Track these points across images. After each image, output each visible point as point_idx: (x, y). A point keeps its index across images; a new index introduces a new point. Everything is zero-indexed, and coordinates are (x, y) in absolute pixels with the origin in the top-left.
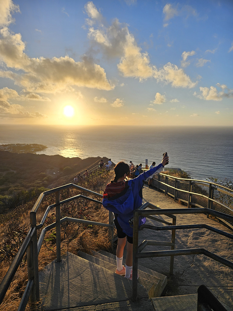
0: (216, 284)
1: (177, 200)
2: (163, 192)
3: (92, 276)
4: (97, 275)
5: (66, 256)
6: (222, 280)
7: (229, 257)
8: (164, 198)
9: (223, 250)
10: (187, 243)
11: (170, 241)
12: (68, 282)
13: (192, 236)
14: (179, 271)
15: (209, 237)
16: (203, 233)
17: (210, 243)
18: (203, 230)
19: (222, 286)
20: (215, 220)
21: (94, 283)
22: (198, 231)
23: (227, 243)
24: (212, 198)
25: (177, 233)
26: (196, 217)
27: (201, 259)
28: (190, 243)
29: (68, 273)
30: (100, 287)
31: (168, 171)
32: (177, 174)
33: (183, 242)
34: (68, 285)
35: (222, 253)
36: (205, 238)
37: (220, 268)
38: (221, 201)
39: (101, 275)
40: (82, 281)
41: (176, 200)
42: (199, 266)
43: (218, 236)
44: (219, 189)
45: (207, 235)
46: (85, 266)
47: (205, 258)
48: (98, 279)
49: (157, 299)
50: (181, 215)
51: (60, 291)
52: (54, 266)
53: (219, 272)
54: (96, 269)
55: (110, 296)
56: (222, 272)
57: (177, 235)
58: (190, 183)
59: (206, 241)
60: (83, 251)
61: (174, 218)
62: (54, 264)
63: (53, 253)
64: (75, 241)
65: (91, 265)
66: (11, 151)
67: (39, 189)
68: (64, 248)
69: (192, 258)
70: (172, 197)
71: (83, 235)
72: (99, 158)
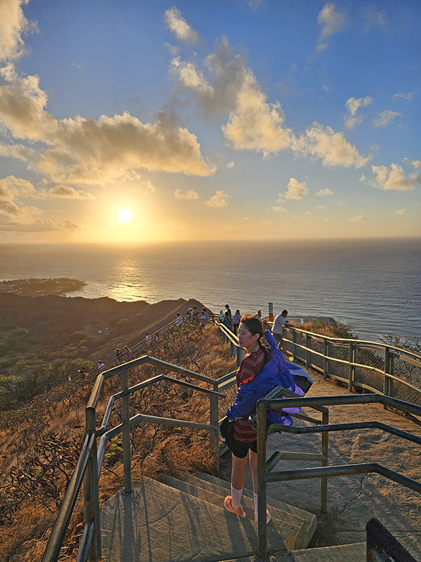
0: (402, 527)
1: (328, 377)
2: (304, 364)
3: (187, 516)
4: (197, 514)
5: (140, 483)
6: (413, 519)
9: (415, 467)
10: (349, 456)
11: (318, 453)
12: (148, 527)
13: (357, 442)
14: (338, 505)
16: (378, 437)
17: (390, 454)
18: (377, 432)
19: (413, 531)
20: (398, 414)
21: (191, 529)
22: (368, 433)
24: (392, 374)
25: (331, 438)
26: (365, 409)
27: (375, 483)
28: (355, 456)
29: (146, 512)
30: (202, 534)
31: (310, 324)
32: (327, 329)
33: (342, 454)
34: (148, 532)
35: (411, 471)
36: (381, 446)
37: (410, 498)
38: (409, 379)
39: (203, 514)
40: (170, 524)
42: (371, 496)
43: (403, 443)
44: (402, 357)
45: (386, 441)
46: (173, 500)
47: (383, 482)
48: (199, 522)
49: (300, 553)
50: (338, 407)
51: (134, 543)
52: (121, 500)
53: (408, 505)
54: (193, 503)
55: (220, 549)
56: (413, 506)
57: (331, 442)
58: (352, 346)
59: (383, 451)
60: (167, 473)
61: (324, 411)
62: (120, 497)
63: (117, 479)
64: (153, 457)
65: (183, 498)
66: (19, 292)
67: (73, 362)
68: (136, 468)
69: (359, 482)
70: (319, 372)
71: (165, 446)
72: (181, 300)
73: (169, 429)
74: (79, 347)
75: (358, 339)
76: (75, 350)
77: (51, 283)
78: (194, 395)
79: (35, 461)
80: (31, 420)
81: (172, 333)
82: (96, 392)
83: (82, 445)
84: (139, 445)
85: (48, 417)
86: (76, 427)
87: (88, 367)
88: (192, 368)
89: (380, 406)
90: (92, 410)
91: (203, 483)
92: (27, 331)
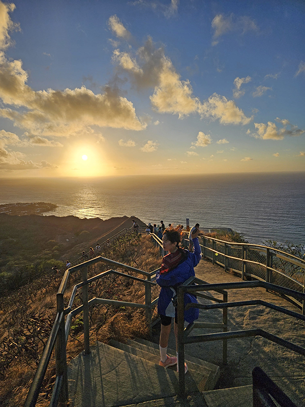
0: (280, 373)
2: (211, 261)
3: (129, 369)
4: (136, 368)
5: (96, 347)
6: (287, 368)
7: (294, 340)
8: (211, 268)
9: (287, 331)
10: (243, 324)
11: (221, 323)
12: (101, 377)
13: (248, 315)
14: (234, 360)
15: (269, 316)
16: (262, 311)
17: (271, 323)
18: (261, 307)
19: (287, 376)
20: (276, 294)
21: (132, 378)
22: (255, 309)
23: (291, 323)
24: (271, 267)
25: (230, 312)
26: (253, 291)
27: (260, 343)
28: (246, 325)
29: (100, 367)
30: (140, 382)
31: (215, 233)
32: (227, 236)
33: (237, 323)
34: (102, 381)
35: (286, 334)
36: (264, 317)
37: (284, 353)
38: (283, 271)
39: (141, 368)
40: (117, 376)
41: (227, 270)
42: (258, 352)
43: (280, 315)
44: (278, 255)
45: (267, 314)
46: (120, 358)
47: (265, 343)
48: (137, 373)
49: (209, 393)
50: (234, 290)
51: (92, 389)
52: (82, 359)
53: (283, 358)
54: (133, 360)
55: (152, 392)
56: (286, 359)
57: (230, 315)
58: (243, 248)
59: (266, 321)
60: (115, 339)
61: (225, 293)
62: (82, 357)
63: (80, 344)
64: (105, 328)
65: (126, 356)
66: (9, 213)
67: (49, 262)
68: (93, 337)
69: (249, 343)
70: (221, 266)
71: (114, 320)
72: (125, 217)
73: (117, 308)
74: (53, 251)
75: (248, 243)
76: (50, 253)
77: (32, 206)
78: (134, 284)
79: (21, 333)
80: (18, 304)
81: (119, 241)
82: (64, 282)
83: (54, 320)
84: (95, 320)
85: (30, 301)
86: (50, 308)
87: (59, 266)
88: (133, 265)
89: (263, 290)
90: (61, 295)
91: (141, 346)
92: (15, 241)
